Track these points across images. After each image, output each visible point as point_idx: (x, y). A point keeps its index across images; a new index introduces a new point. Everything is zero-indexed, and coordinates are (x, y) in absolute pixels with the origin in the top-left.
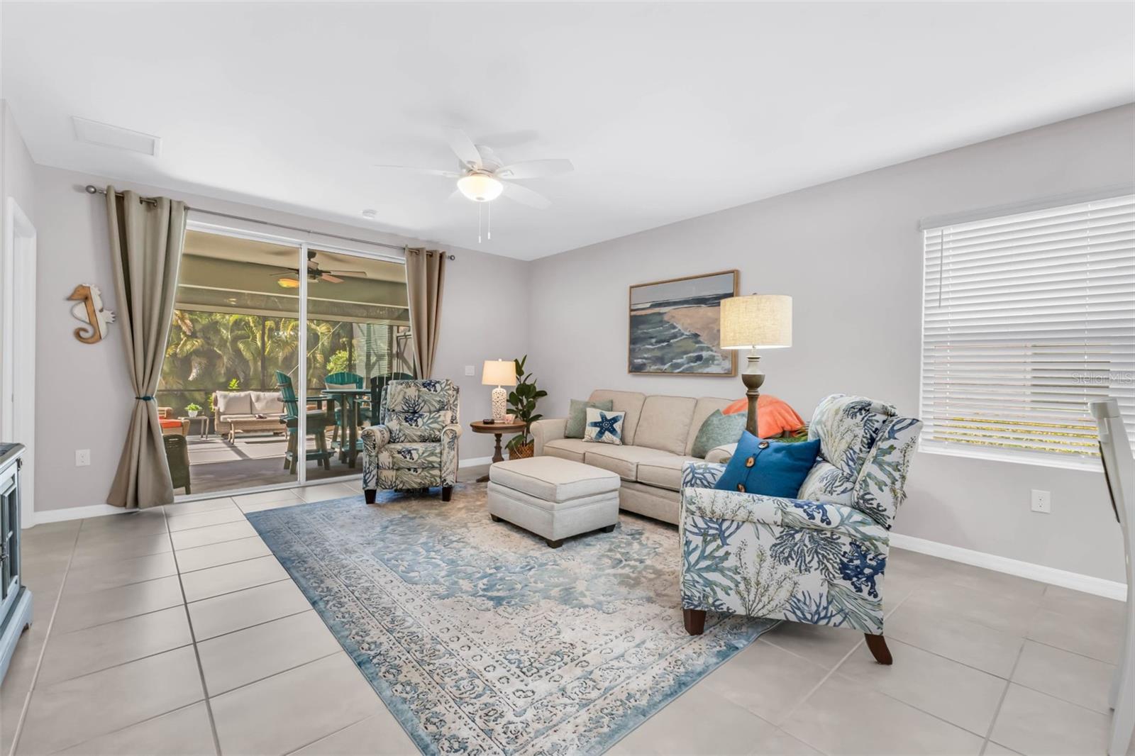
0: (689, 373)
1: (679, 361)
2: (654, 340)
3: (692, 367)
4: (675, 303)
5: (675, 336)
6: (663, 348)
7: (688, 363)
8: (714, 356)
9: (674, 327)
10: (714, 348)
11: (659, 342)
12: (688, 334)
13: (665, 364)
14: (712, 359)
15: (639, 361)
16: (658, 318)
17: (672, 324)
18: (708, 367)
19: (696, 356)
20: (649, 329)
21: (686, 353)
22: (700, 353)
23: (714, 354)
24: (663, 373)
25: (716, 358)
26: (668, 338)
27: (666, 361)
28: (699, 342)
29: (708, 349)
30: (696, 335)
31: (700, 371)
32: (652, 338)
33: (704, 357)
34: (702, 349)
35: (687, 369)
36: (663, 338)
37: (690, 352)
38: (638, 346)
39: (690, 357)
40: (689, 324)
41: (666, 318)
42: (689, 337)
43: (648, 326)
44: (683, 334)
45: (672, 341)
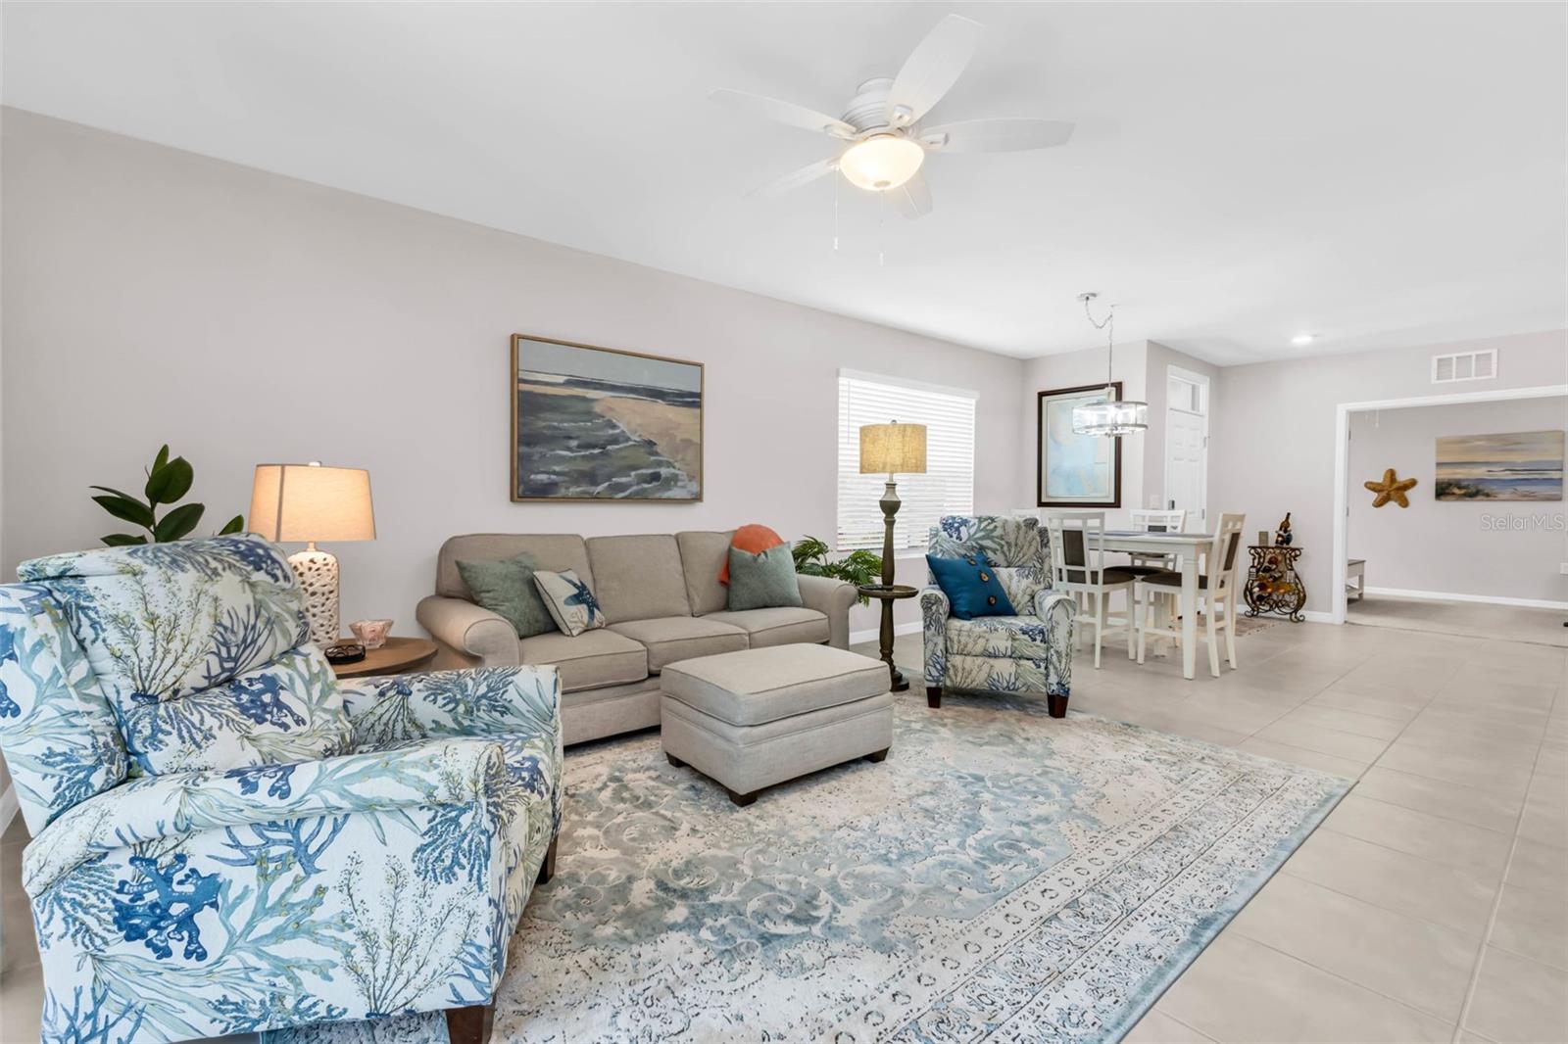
0: (640, 498)
1: (624, 480)
2: (574, 443)
3: (645, 490)
4: (613, 388)
5: (614, 440)
6: (593, 457)
7: (638, 484)
8: (677, 475)
9: (614, 427)
10: (677, 465)
11: (580, 447)
12: (638, 439)
13: (598, 485)
14: (675, 478)
15: (543, 477)
16: (582, 407)
17: (610, 421)
18: (670, 490)
19: (652, 474)
20: (562, 421)
21: (635, 468)
22: (657, 470)
23: (677, 472)
24: (596, 499)
25: (680, 477)
26: (602, 442)
27: (599, 481)
28: (656, 454)
29: (669, 465)
30: (651, 443)
31: (657, 495)
32: (570, 438)
33: (663, 476)
34: (660, 464)
35: (637, 493)
36: (593, 440)
37: (642, 468)
38: (538, 449)
39: (642, 474)
40: (639, 425)
41: (597, 408)
42: (638, 445)
43: (559, 417)
44: (628, 439)
45: (609, 447)
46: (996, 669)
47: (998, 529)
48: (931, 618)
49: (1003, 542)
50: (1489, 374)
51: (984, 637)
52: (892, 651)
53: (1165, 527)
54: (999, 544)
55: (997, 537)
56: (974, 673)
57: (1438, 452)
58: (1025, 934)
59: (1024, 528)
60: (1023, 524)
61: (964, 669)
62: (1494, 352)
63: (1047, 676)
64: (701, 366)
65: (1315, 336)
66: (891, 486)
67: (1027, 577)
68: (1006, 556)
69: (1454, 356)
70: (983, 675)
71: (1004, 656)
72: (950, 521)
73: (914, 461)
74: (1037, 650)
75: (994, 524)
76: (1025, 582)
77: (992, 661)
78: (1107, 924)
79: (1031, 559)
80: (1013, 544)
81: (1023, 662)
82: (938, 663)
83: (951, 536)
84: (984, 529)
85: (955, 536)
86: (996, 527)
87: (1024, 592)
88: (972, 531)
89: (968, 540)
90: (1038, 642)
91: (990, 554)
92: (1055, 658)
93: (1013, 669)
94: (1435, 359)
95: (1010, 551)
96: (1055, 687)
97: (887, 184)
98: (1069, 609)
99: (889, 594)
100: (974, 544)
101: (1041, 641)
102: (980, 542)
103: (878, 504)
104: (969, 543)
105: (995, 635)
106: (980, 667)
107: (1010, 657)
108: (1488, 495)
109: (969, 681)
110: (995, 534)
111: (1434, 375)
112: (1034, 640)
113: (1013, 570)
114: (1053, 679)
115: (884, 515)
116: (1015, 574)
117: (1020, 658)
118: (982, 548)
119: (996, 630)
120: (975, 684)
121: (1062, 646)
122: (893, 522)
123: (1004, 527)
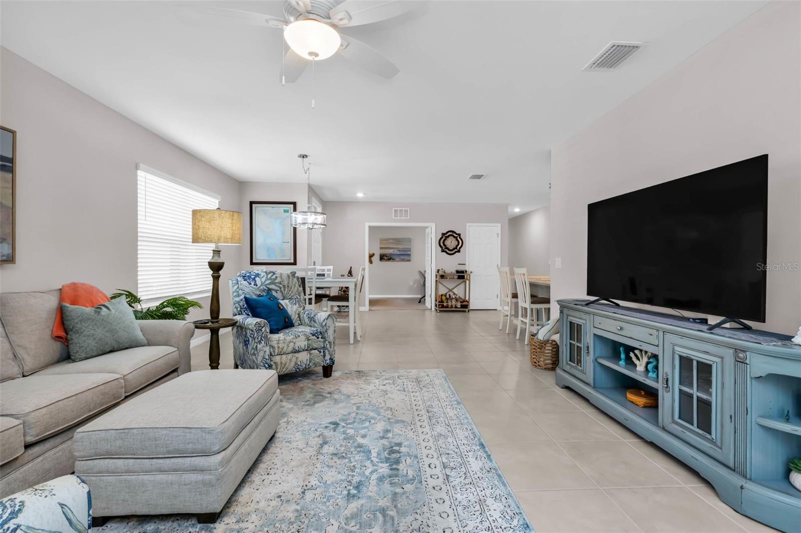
46: (299, 359)
47: (278, 278)
48: (262, 336)
49: (281, 286)
50: (408, 217)
51: (292, 342)
52: (219, 364)
53: (324, 274)
54: (279, 287)
55: (278, 283)
56: (287, 364)
57: (381, 243)
58: (449, 491)
59: (291, 277)
60: (290, 275)
61: (281, 363)
62: (409, 209)
63: (324, 356)
64: (13, 133)
65: (364, 194)
66: (217, 252)
67: (295, 304)
68: (282, 293)
69: (399, 209)
70: (293, 364)
71: (303, 350)
72: (248, 274)
73: (238, 236)
74: (319, 343)
75: (275, 276)
76: (295, 307)
77: (297, 355)
78: (463, 466)
79: (295, 294)
80: (286, 286)
81: (313, 351)
82: (267, 363)
83: (250, 284)
84: (270, 279)
85: (253, 283)
86: (276, 277)
87: (295, 312)
88: (263, 280)
89: (261, 285)
90: (320, 339)
91: (274, 293)
92: (328, 346)
93: (308, 357)
94: (394, 209)
95: (285, 290)
96: (328, 361)
97: (317, 55)
98: (334, 318)
99: (216, 325)
100: (265, 288)
101: (321, 338)
102: (268, 286)
103: (207, 264)
104: (262, 288)
105: (299, 339)
106: (291, 360)
107: (306, 350)
108: (393, 259)
109: (284, 369)
110: (276, 281)
111: (393, 215)
112: (318, 338)
113: (287, 301)
114: (328, 357)
115: (212, 272)
116: (288, 303)
117: (311, 350)
118: (270, 290)
119: (299, 336)
120: (288, 370)
121: (331, 339)
122: (219, 276)
123: (281, 277)
